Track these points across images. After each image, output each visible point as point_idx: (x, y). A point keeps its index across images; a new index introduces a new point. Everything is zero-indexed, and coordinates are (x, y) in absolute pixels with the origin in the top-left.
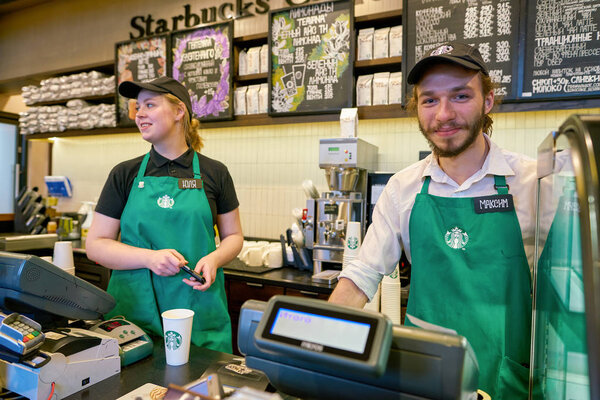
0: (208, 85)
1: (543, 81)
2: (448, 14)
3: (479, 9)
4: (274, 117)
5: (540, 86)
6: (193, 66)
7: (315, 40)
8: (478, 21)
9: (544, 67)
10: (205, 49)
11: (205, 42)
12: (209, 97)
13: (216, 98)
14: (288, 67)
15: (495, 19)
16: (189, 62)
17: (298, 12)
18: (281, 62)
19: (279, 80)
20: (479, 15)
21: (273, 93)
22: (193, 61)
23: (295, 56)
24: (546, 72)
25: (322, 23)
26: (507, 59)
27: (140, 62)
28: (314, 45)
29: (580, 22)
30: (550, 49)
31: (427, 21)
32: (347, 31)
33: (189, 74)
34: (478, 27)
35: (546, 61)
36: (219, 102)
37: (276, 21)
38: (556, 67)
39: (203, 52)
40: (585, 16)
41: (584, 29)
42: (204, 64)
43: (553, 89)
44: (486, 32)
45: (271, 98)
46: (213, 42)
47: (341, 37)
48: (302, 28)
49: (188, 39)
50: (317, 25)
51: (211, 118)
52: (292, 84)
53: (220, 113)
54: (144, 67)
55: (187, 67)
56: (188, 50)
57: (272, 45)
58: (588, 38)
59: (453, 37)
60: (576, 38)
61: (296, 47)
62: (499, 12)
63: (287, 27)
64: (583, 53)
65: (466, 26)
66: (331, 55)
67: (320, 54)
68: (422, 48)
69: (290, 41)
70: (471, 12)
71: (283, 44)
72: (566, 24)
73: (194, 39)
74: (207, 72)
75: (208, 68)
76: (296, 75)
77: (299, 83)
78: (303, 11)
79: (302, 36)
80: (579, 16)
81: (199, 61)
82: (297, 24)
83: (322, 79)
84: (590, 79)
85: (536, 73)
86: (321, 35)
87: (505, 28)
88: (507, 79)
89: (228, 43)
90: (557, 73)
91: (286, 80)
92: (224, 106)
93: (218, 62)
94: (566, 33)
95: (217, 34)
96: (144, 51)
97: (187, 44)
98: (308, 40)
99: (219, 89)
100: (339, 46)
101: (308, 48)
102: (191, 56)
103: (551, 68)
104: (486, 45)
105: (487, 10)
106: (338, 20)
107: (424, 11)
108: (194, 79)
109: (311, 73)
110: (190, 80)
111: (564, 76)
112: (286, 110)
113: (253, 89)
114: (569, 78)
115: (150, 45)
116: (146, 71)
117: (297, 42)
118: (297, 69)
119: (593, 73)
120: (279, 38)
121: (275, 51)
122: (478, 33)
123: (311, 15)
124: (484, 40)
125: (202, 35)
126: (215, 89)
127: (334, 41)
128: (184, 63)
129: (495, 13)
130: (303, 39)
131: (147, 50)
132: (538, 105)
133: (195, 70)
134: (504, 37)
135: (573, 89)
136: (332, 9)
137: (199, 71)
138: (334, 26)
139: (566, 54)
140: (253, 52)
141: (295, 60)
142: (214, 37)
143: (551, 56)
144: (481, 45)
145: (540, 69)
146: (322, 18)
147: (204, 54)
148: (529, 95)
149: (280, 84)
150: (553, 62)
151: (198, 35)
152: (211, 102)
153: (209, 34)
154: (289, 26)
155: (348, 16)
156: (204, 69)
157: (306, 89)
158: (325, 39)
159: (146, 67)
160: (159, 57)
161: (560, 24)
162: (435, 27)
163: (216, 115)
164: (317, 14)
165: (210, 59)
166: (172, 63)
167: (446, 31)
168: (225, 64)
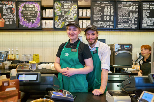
0: (32, 18)
1: (119, 25)
2: (101, 9)
3: (107, 9)
4: (55, 29)
5: (119, 26)
6: (26, 12)
7: (68, 10)
8: (107, 11)
9: (120, 23)
10: (31, 7)
11: (31, 5)
12: (33, 22)
13: (35, 23)
14: (60, 16)
15: (110, 11)
16: (25, 11)
17: (63, 2)
18: (57, 14)
19: (57, 19)
20: (107, 10)
21: (55, 23)
22: (26, 11)
23: (61, 13)
24: (120, 24)
25: (70, 6)
26: (113, 20)
27: (4, 8)
28: (67, 11)
29: (126, 15)
30: (121, 19)
31: (96, 9)
32: (76, 9)
33: (25, 14)
34: (107, 12)
35: (120, 21)
36: (37, 24)
37: (55, 3)
38: (122, 23)
39: (30, 8)
40: (127, 13)
41: (126, 16)
42: (31, 12)
43: (121, 27)
44: (109, 14)
45: (54, 24)
46: (34, 6)
47: (75, 10)
48: (64, 6)
49: (24, 4)
50: (68, 6)
51: (33, 28)
52: (61, 21)
53: (37, 27)
54: (6, 10)
55: (24, 12)
56: (24, 7)
57: (54, 9)
58: (127, 18)
59: (102, 14)
60: (125, 17)
61: (62, 11)
62: (111, 10)
63: (59, 5)
64: (126, 21)
65: (105, 12)
66: (72, 14)
67: (69, 14)
68: (95, 16)
69: (60, 9)
70: (106, 9)
71: (58, 9)
72: (124, 15)
73: (27, 4)
74: (32, 14)
75: (32, 13)
76: (62, 18)
77: (63, 21)
78: (64, 2)
79: (64, 8)
80: (126, 13)
81: (29, 11)
82: (62, 5)
83: (69, 20)
84: (127, 26)
85: (118, 24)
86: (69, 9)
87: (112, 14)
88: (113, 24)
89: (40, 7)
90: (122, 24)
91: (59, 19)
92: (38, 25)
93: (36, 12)
94: (123, 16)
95: (36, 4)
96: (6, 5)
97: (24, 5)
98: (66, 10)
99: (37, 20)
100: (74, 12)
101: (66, 12)
102: (25, 9)
103: (121, 23)
104: (109, 17)
105: (109, 9)
106: (74, 6)
107: (95, 7)
108: (27, 16)
109: (66, 18)
110: (26, 16)
111: (123, 25)
112: (59, 27)
113: (48, 21)
114: (124, 25)
115: (8, 3)
116: (7, 12)
117: (62, 10)
118: (62, 17)
119: (128, 25)
120: (57, 8)
121: (56, 11)
122: (107, 14)
123: (66, 3)
124: (108, 15)
125: (30, 3)
126: (35, 20)
127: (73, 11)
128: (23, 11)
129: (110, 10)
130: (64, 9)
131: (7, 5)
132: (118, 30)
133: (27, 13)
134: (112, 15)
135: (125, 28)
136: (72, 2)
137: (29, 14)
138: (73, 7)
139: (123, 20)
140: (47, 10)
141: (62, 14)
142: (34, 4)
143: (121, 20)
144: (108, 16)
145: (119, 23)
146: (69, 4)
147: (31, 9)
148: (117, 28)
149: (57, 20)
150: (121, 22)
151: (28, 3)
152: (34, 24)
153: (33, 3)
154: (60, 5)
155: (77, 5)
156: (31, 13)
157: (65, 22)
158: (70, 10)
159: (7, 10)
160: (13, 8)
161: (122, 14)
162: (98, 11)
163: (36, 27)
164: (68, 3)
165: (33, 11)
166: (18, 10)
167: (100, 12)
168: (38, 13)
